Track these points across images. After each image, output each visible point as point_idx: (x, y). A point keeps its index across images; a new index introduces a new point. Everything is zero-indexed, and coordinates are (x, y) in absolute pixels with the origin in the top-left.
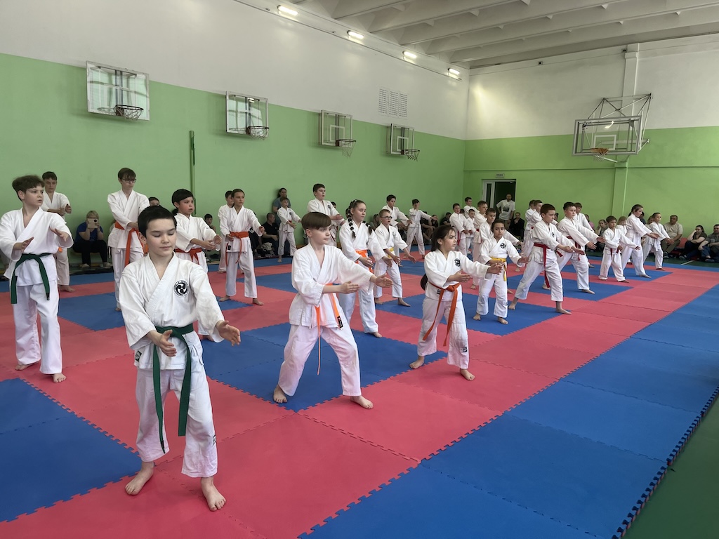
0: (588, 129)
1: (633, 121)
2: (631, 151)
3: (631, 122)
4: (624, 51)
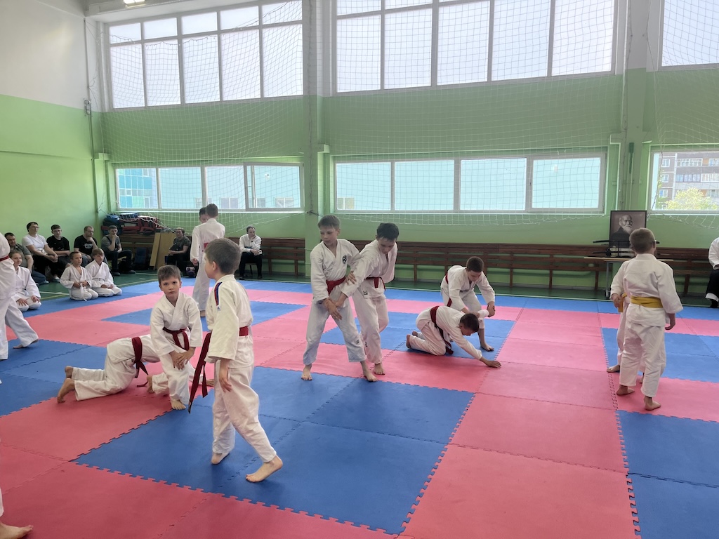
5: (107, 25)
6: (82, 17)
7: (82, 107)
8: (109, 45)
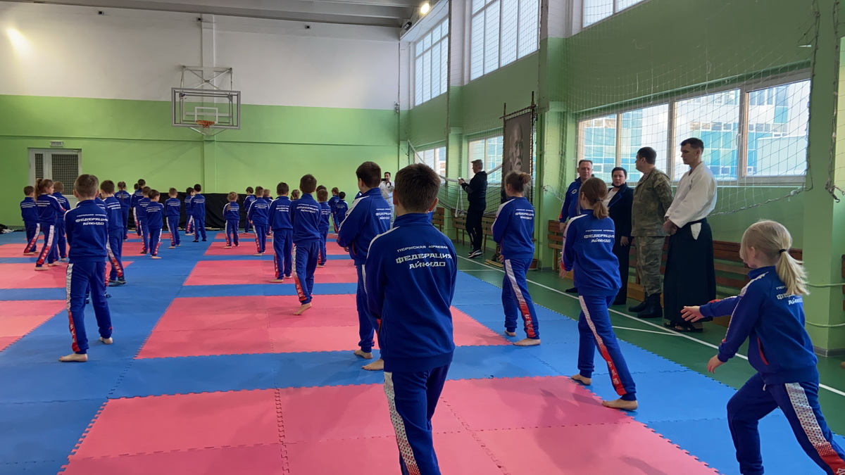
0: (187, 99)
1: (232, 96)
2: (233, 126)
3: (230, 97)
4: (199, 19)
5: (415, 43)
6: (397, 42)
7: (392, 108)
8: (415, 59)
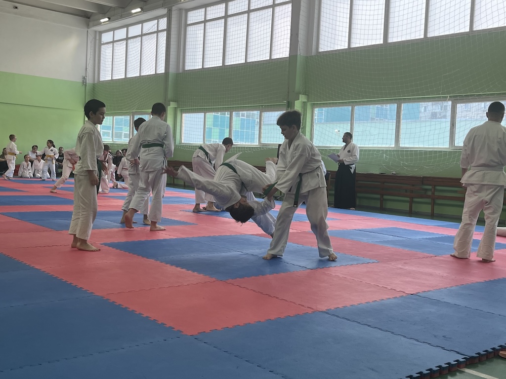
6: (86, 30)
7: (81, 81)
8: (101, 44)
